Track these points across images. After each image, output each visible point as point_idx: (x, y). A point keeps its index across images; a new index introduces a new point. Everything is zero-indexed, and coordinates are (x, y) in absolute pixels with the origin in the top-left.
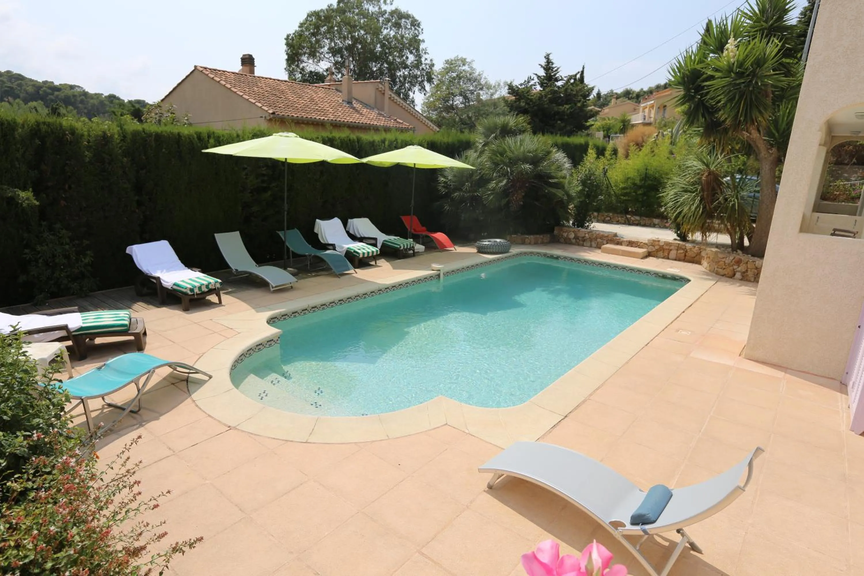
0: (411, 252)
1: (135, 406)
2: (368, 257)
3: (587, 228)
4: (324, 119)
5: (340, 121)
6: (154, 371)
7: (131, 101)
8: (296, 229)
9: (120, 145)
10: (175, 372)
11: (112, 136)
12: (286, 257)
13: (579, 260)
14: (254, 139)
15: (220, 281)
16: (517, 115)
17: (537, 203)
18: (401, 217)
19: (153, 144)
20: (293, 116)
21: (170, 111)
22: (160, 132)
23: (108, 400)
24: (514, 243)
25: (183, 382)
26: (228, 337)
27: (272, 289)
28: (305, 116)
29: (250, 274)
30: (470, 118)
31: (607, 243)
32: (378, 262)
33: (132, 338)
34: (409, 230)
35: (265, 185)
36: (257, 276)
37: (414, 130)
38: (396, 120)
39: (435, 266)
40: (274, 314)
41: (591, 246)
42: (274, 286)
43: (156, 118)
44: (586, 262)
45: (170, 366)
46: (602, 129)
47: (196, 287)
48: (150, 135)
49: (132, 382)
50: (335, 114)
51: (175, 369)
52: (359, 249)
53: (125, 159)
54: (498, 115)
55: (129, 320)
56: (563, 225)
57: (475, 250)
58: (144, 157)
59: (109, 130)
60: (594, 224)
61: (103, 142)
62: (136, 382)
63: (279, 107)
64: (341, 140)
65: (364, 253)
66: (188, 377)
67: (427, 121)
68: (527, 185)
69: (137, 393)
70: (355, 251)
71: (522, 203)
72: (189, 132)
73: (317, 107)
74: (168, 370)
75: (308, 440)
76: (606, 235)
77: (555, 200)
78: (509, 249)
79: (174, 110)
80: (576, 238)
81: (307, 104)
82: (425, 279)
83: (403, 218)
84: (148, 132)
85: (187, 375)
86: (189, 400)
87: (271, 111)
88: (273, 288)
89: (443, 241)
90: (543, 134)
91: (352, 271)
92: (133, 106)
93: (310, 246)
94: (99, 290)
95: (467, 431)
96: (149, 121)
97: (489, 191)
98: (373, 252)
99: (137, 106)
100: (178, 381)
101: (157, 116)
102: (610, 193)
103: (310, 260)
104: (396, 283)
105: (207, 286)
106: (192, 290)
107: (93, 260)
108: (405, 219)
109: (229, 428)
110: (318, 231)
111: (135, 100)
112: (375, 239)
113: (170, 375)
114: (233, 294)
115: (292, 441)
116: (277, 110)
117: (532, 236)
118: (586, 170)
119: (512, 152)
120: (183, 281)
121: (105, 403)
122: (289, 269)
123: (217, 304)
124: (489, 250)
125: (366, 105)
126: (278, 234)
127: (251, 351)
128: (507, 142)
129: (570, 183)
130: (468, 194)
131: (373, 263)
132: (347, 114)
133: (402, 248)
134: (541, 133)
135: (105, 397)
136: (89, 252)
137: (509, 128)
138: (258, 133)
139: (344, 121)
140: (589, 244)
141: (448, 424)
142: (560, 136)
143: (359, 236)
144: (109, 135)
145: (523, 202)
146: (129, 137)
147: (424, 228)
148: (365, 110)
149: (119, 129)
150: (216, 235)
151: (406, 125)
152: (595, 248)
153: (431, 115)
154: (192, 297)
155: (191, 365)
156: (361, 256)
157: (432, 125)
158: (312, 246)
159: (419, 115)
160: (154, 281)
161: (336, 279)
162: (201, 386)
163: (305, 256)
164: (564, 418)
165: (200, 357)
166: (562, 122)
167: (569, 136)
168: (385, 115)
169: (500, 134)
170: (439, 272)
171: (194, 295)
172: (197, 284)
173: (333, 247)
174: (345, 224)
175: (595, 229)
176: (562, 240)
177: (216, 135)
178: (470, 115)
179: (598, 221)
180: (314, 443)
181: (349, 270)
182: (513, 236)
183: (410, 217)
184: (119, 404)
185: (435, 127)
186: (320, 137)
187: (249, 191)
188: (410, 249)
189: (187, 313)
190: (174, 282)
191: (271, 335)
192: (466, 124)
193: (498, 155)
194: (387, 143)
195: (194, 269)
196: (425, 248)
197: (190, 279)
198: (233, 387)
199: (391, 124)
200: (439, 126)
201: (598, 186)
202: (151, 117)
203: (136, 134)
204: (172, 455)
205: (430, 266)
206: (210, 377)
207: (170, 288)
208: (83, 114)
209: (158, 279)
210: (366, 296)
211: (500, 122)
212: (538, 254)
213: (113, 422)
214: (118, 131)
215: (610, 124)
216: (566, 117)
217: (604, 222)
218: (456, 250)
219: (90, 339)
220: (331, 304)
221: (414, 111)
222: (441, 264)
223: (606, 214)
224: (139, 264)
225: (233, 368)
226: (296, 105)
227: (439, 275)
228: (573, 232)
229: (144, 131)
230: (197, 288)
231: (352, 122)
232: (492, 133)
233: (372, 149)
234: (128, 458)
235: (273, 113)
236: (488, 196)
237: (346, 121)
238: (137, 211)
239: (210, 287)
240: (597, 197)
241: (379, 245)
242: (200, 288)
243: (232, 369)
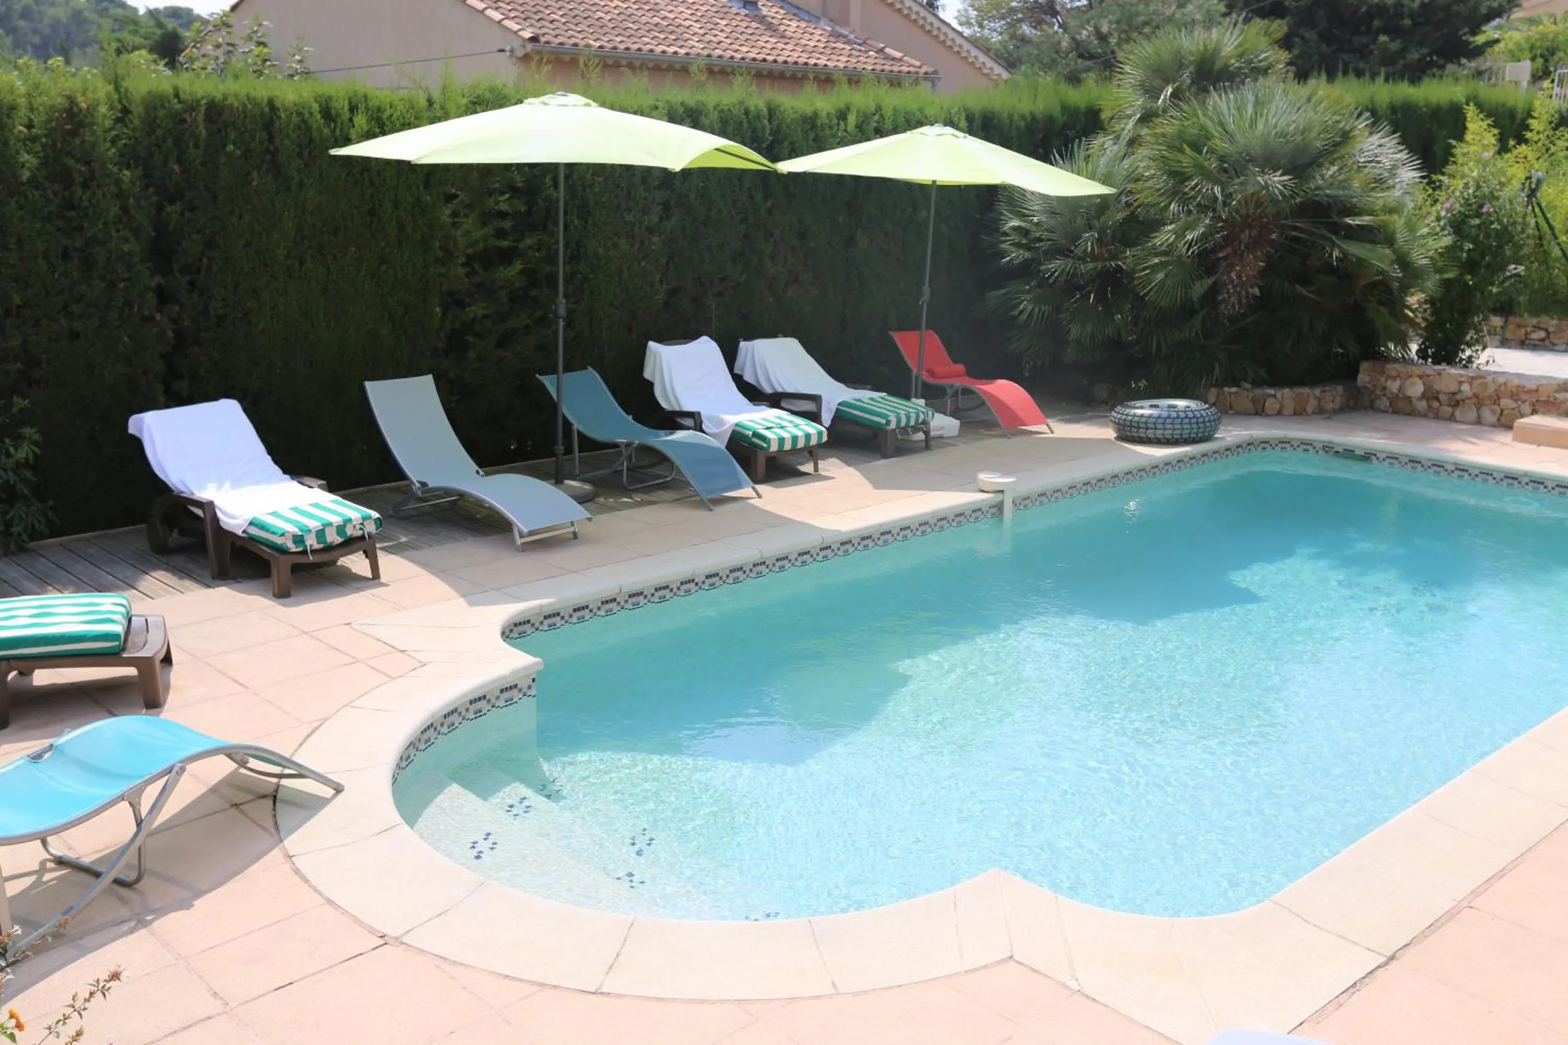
0: (920, 436)
1: (128, 866)
2: (794, 451)
3: (1465, 367)
4: (675, 53)
5: (720, 57)
6: (183, 770)
7: (156, 10)
8: (590, 369)
9: (114, 133)
10: (243, 771)
11: (92, 109)
12: (561, 448)
13: (1438, 465)
14: (476, 112)
15: (375, 515)
16: (1247, 21)
17: (1302, 290)
18: (891, 333)
19: (202, 131)
20: (588, 46)
21: (255, 38)
22: (219, 96)
23: (57, 847)
24: (1228, 410)
25: (262, 801)
26: (394, 676)
27: (519, 541)
28: (622, 46)
29: (462, 495)
30: (1103, 38)
31: (1534, 412)
32: (821, 464)
33: (132, 671)
34: (915, 372)
35: (505, 244)
36: (479, 503)
37: (932, 78)
38: (881, 51)
39: (987, 478)
40: (523, 612)
41: (1479, 422)
42: (525, 530)
43: (217, 58)
44: (1462, 469)
45: (229, 756)
46: (1527, 54)
47: (310, 531)
48: (192, 107)
49: (122, 798)
50: (708, 38)
51: (243, 764)
52: (768, 428)
53: (127, 173)
54: (1189, 25)
55: (125, 622)
56: (1386, 359)
57: (1109, 433)
58: (176, 168)
59: (84, 94)
60: (1488, 351)
61: (69, 127)
62: (132, 798)
63: (552, 22)
64: (722, 111)
65: (782, 440)
66: (278, 786)
67: (975, 52)
68: (1274, 236)
69: (134, 828)
70: (756, 435)
71: (1256, 291)
72: (301, 96)
73: (657, 20)
74: (223, 767)
75: (601, 986)
76: (1532, 385)
77: (1363, 282)
78: (1215, 430)
79: (263, 35)
80: (1430, 395)
81: (630, 11)
82: (960, 516)
83: (897, 337)
84: (187, 97)
85: (275, 780)
86: (276, 853)
87: (527, 34)
88: (521, 536)
89: (1012, 407)
90: (1331, 78)
91: (746, 491)
92: (160, 25)
93: (630, 418)
94: (51, 536)
95: (1074, 985)
96: (196, 65)
97: (1157, 255)
98: (808, 437)
99: (171, 24)
100: (250, 797)
101: (219, 52)
102: (1547, 253)
103: (630, 458)
104: (874, 526)
105: (341, 529)
106: (298, 540)
107: (38, 451)
108: (902, 340)
109: (382, 941)
110: (653, 375)
111: (166, 8)
112: (816, 399)
113: (229, 781)
114: (412, 553)
115: (556, 987)
116: (544, 30)
117: (1286, 391)
118: (1466, 186)
119: (1232, 139)
120: (274, 514)
121: (49, 857)
122: (567, 482)
123: (367, 579)
124: (1150, 434)
125: (798, 8)
126: (543, 385)
127: (455, 718)
128: (1214, 108)
129: (1411, 228)
130: (1091, 265)
131: (808, 468)
132: (743, 37)
133: (893, 426)
134: (1324, 76)
135: (49, 839)
136: (27, 431)
137: (1218, 65)
138: (488, 95)
139: (732, 58)
140: (1472, 415)
141: (1016, 958)
142: (1387, 80)
143: (768, 390)
144: (84, 105)
145: (1260, 288)
146: (138, 109)
147: (960, 367)
148: (794, 24)
149: (111, 88)
150: (367, 384)
151: (911, 63)
152: (1494, 426)
153: (986, 32)
154: (302, 560)
155: (288, 756)
156: (774, 448)
157: (990, 63)
158: (634, 419)
159: (951, 35)
160: (199, 512)
161: (700, 515)
162: (315, 814)
163: (616, 446)
164: (1386, 963)
165: (313, 732)
166: (1392, 40)
167: (1415, 80)
168: (852, 37)
169: (1193, 83)
170: (999, 497)
171: (304, 552)
172: (314, 524)
173: (695, 420)
174: (730, 356)
175: (1492, 368)
176: (1384, 403)
177: (371, 104)
178: (1105, 29)
179: (1505, 343)
180: (619, 996)
181: (739, 486)
182: (1226, 389)
183: (917, 333)
184: (86, 860)
185: (998, 70)
186: (661, 105)
187: (462, 260)
188: (915, 429)
189: (284, 605)
190: (249, 516)
191: (514, 673)
192: (1091, 57)
193: (1188, 150)
194: (852, 119)
195: (307, 480)
196: (962, 423)
197: (295, 509)
198: (399, 819)
199: (868, 62)
200: (1011, 64)
201: (1505, 235)
202: (204, 56)
203: (154, 103)
204: (219, 1014)
205: (975, 480)
206: (338, 789)
207: (239, 533)
208: (29, 47)
209: (208, 507)
210: (785, 562)
211: (1193, 48)
212: (1307, 445)
213: (65, 914)
214: (108, 95)
215: (1557, 34)
216: (1407, 22)
217: (1524, 344)
218: (1052, 432)
219: (21, 673)
220: (686, 587)
221: (937, 24)
222: (1006, 474)
223: (1534, 321)
224: (159, 463)
225: (404, 764)
226: (599, 14)
227: (999, 507)
228: (1420, 377)
229: (177, 95)
230: (314, 535)
231: (754, 59)
232: (1167, 82)
233: (811, 136)
234: (79, 1034)
235: (534, 39)
236: (1152, 273)
237: (738, 56)
238: (158, 317)
239: (350, 532)
240: (1503, 268)
241: (827, 418)
242: (320, 534)
243: (398, 766)
